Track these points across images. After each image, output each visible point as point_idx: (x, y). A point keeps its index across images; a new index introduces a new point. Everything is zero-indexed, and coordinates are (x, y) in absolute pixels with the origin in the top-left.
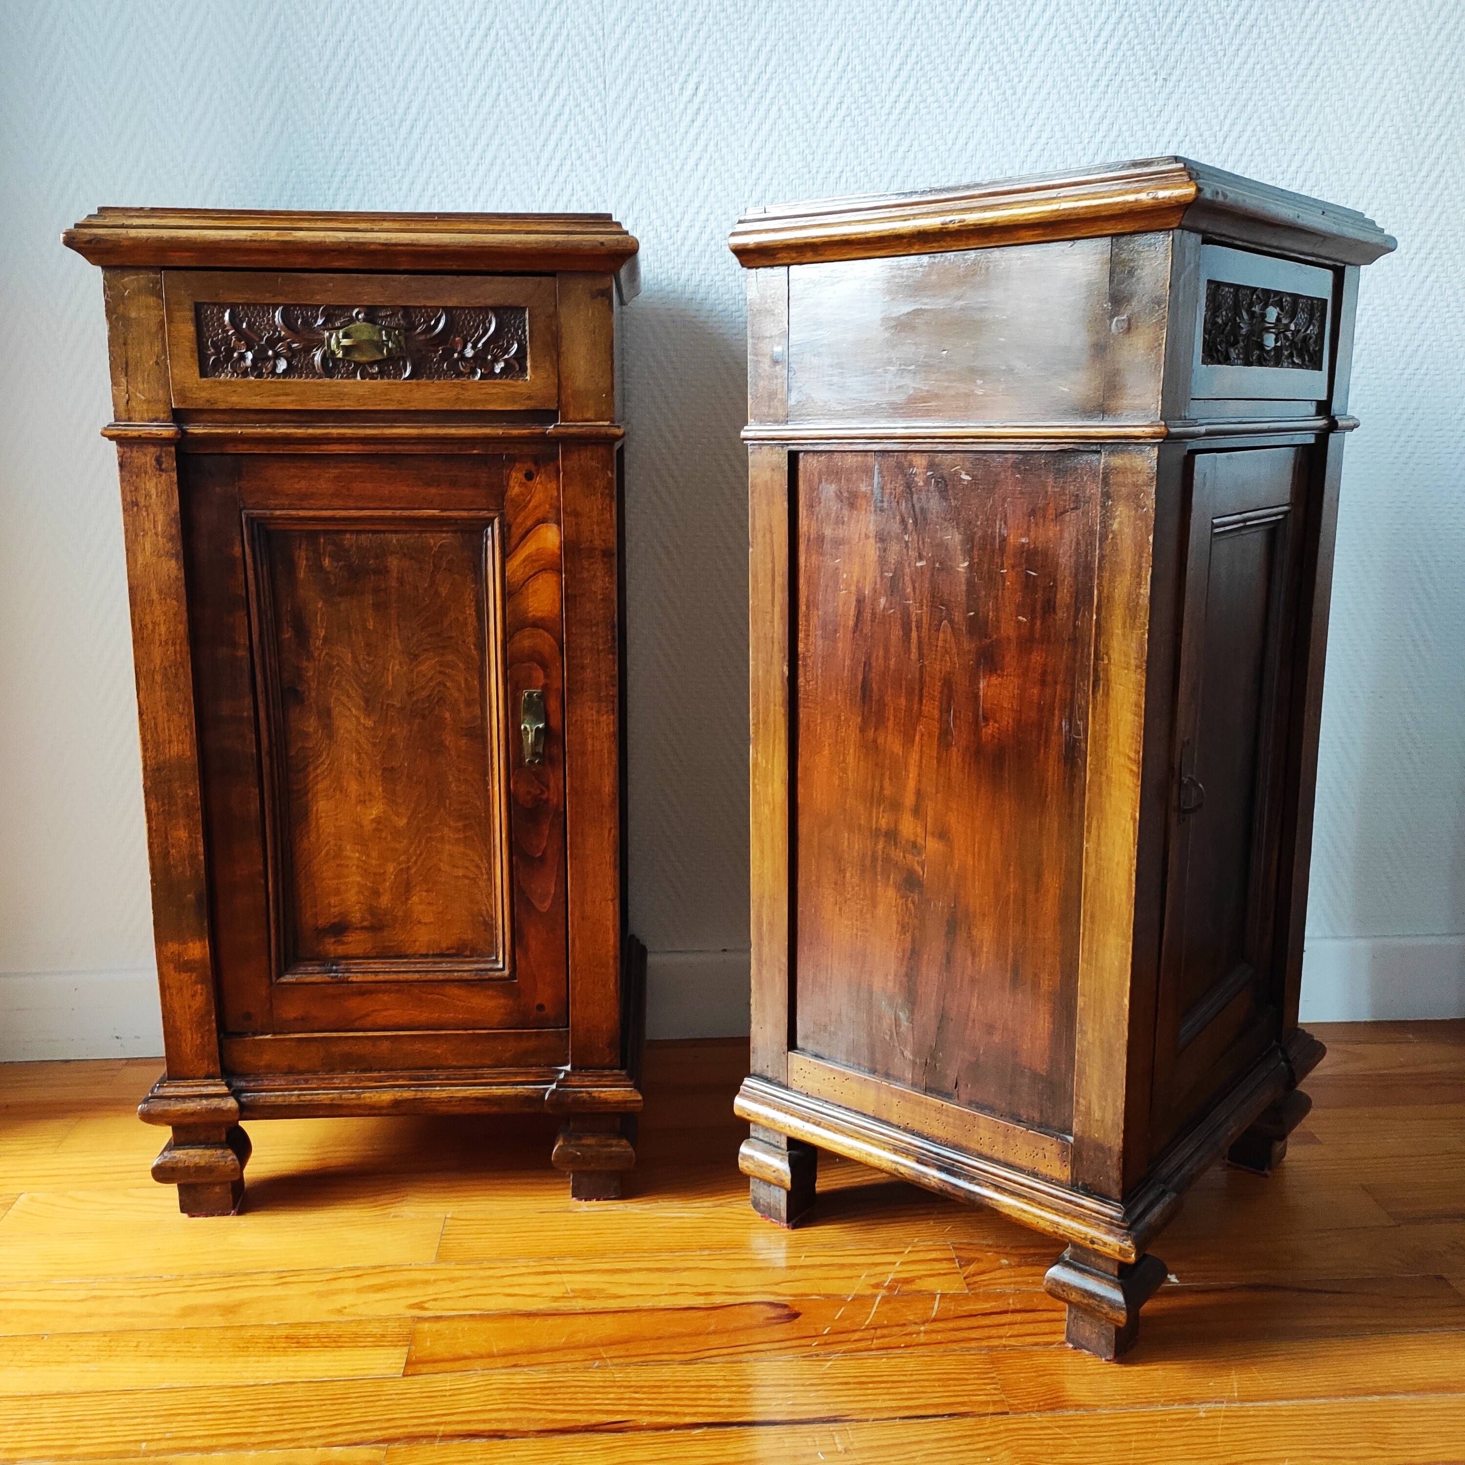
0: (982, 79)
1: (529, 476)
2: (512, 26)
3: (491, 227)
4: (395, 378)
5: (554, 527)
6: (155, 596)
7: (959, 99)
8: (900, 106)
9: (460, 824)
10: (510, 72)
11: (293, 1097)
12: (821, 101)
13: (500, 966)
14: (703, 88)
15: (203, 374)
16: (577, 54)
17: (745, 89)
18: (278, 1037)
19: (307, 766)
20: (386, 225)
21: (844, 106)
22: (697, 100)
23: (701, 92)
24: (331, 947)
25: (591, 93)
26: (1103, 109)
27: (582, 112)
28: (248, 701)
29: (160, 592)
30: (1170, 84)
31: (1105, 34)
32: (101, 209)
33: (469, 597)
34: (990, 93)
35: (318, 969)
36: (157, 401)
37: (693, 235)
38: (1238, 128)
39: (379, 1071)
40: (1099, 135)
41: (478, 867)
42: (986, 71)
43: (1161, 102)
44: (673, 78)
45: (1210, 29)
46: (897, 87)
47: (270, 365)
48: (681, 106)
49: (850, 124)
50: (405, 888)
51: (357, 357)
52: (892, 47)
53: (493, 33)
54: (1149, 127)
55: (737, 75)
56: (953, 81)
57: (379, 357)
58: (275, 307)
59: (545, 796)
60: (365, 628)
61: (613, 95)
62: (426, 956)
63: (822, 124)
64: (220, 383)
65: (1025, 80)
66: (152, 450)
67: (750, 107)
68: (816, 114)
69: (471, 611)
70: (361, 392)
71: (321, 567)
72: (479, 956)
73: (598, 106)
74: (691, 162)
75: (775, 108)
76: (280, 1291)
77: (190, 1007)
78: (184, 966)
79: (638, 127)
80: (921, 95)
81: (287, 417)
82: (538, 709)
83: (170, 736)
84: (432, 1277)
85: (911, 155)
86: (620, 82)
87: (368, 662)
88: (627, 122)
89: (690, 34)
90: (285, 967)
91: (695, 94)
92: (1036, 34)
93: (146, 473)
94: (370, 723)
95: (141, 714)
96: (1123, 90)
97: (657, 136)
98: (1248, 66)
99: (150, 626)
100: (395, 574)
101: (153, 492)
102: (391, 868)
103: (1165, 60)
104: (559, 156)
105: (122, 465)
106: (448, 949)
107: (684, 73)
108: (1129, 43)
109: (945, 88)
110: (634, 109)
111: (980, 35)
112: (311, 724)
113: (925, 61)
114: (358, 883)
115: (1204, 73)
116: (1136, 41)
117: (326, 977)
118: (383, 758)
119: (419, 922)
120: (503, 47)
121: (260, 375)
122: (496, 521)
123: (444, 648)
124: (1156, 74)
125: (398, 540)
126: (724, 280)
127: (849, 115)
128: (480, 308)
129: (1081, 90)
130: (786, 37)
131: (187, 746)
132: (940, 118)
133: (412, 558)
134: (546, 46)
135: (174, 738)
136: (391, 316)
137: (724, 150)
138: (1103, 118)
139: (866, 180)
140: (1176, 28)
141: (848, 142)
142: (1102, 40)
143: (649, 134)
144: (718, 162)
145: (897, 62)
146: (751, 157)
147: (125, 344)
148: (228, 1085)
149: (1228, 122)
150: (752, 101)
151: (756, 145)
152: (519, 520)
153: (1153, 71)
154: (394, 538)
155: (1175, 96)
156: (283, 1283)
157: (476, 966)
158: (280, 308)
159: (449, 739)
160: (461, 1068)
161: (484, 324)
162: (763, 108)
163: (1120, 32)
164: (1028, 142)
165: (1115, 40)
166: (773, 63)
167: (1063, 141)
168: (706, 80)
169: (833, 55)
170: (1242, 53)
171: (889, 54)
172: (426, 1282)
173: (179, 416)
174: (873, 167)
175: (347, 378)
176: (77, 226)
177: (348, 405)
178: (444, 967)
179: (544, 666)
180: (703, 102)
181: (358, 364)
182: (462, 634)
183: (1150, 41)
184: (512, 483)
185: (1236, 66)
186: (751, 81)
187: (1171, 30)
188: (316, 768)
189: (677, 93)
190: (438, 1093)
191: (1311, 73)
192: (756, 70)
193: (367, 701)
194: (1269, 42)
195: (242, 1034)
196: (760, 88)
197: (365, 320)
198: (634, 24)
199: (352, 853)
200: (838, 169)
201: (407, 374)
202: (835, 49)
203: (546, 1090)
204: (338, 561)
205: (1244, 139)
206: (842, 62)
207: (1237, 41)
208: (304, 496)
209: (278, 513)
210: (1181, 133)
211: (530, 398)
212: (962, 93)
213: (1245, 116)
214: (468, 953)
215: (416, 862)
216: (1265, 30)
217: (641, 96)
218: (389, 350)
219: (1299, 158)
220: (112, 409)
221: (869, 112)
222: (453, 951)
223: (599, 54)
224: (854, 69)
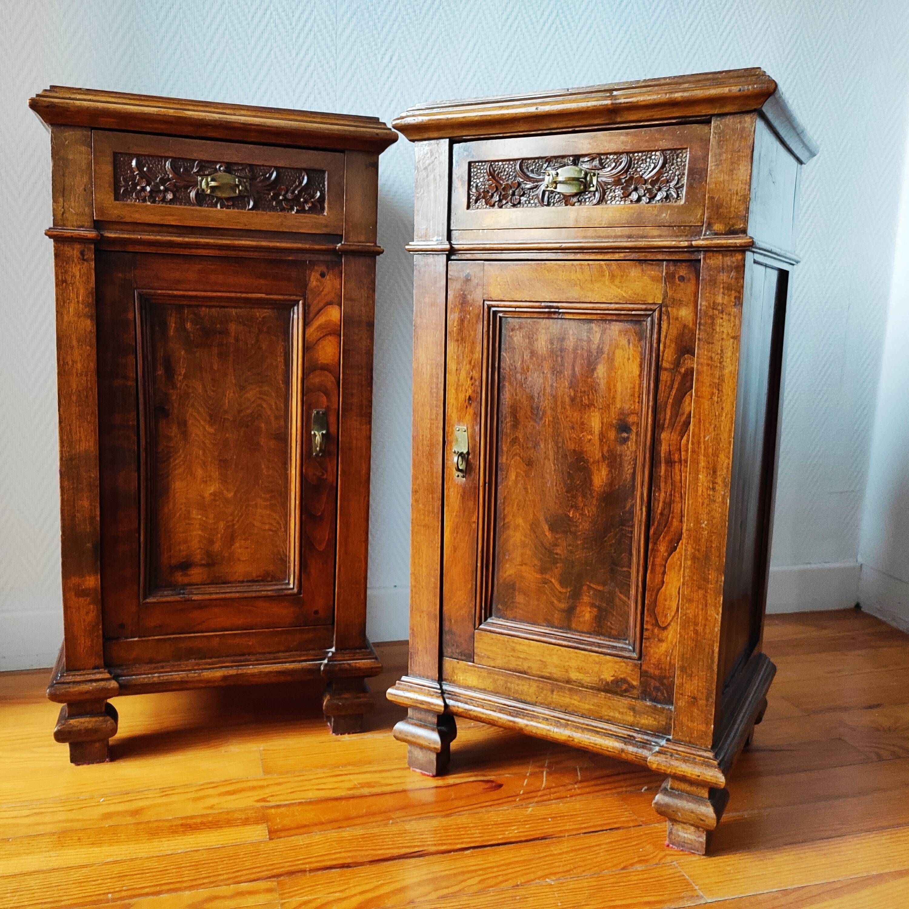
1: (323, 275)
2: (280, 10)
3: (309, 119)
4: (242, 209)
5: (337, 307)
6: (74, 343)
9: (268, 496)
10: (279, 38)
11: (156, 677)
12: (463, 73)
13: (291, 586)
14: (395, 59)
15: (116, 199)
16: (320, 31)
17: (419, 62)
18: (144, 639)
19: (168, 459)
20: (242, 112)
21: (476, 77)
22: (391, 66)
23: (393, 61)
24: (180, 578)
25: (328, 55)
27: (322, 66)
28: (134, 414)
29: (78, 341)
32: (52, 87)
33: (280, 349)
35: (170, 592)
36: (83, 214)
39: (211, 658)
41: (278, 523)
42: (555, 65)
44: (377, 51)
46: (506, 69)
47: (161, 196)
48: (382, 68)
50: (231, 539)
51: (219, 194)
52: (503, 46)
53: (269, 12)
55: (415, 53)
56: (537, 69)
57: (234, 195)
58: (167, 158)
59: (325, 477)
60: (212, 368)
61: (341, 57)
62: (243, 582)
64: (128, 205)
66: (77, 246)
67: (422, 73)
69: (281, 359)
70: (220, 216)
71: (185, 329)
72: (277, 581)
73: (332, 63)
75: (436, 75)
76: (165, 800)
77: (84, 620)
78: (82, 593)
79: (355, 79)
81: (170, 230)
82: (323, 422)
83: (80, 437)
84: (265, 783)
86: (345, 50)
87: (213, 391)
88: (350, 74)
89: (388, 26)
90: (148, 592)
91: (390, 62)
92: (583, 46)
93: (73, 261)
94: (212, 430)
95: (60, 422)
97: (367, 85)
99: (70, 363)
100: (233, 334)
101: (78, 274)
102: (222, 525)
104: (307, 91)
105: (56, 256)
106: (257, 577)
107: (383, 49)
109: (533, 72)
110: (353, 67)
111: (552, 44)
112: (174, 431)
113: (522, 56)
114: (200, 536)
117: (177, 598)
118: (220, 453)
119: (239, 560)
120: (274, 22)
121: (154, 202)
122: (301, 302)
123: (262, 382)
125: (236, 313)
128: (297, 169)
130: (444, 34)
131: (92, 444)
133: (244, 325)
134: (301, 24)
135: (83, 437)
136: (241, 170)
143: (362, 83)
145: (506, 54)
147: (63, 175)
148: (110, 672)
150: (423, 69)
152: (315, 302)
154: (234, 311)
156: (166, 795)
157: (276, 587)
158: (170, 160)
159: (263, 441)
160: (264, 653)
161: (299, 179)
162: (429, 74)
166: (436, 48)
168: (397, 54)
169: (470, 47)
171: (502, 50)
172: (262, 787)
173: (97, 225)
175: (211, 207)
176: (38, 95)
177: (211, 224)
178: (255, 588)
179: (327, 394)
180: (394, 67)
181: (219, 199)
182: (274, 374)
184: (312, 280)
186: (423, 57)
188: (175, 460)
189: (379, 60)
190: (252, 669)
192: (426, 51)
193: (211, 416)
195: (118, 638)
196: (428, 62)
197: (224, 171)
198: (355, 17)
199: (196, 515)
201: (250, 207)
202: (471, 44)
203: (321, 664)
204: (196, 325)
206: (475, 51)
208: (178, 282)
209: (160, 291)
211: (326, 226)
214: (269, 579)
215: (238, 521)
217: (358, 60)
218: (240, 191)
220: (52, 218)
222: (261, 578)
223: (333, 32)
224: (482, 56)
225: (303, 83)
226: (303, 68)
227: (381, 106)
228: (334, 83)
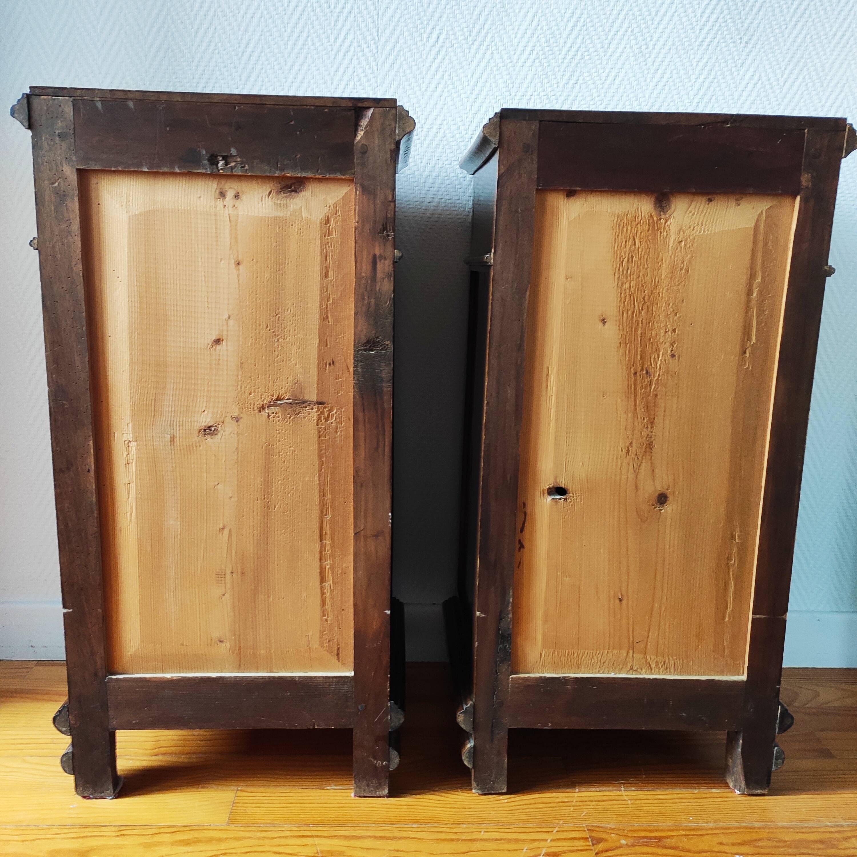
0: (626, 38)
7: (610, 50)
8: (571, 54)
10: (316, 23)
12: (520, 49)
14: (442, 37)
17: (470, 39)
21: (535, 53)
22: (438, 45)
23: (441, 40)
25: (369, 38)
26: (705, 60)
27: (362, 51)
30: (750, 46)
31: (708, 11)
34: (631, 47)
37: (431, 134)
38: (793, 76)
40: (702, 77)
42: (629, 33)
43: (743, 58)
44: (422, 31)
45: (777, 10)
46: (570, 41)
48: (428, 49)
49: (538, 64)
52: (567, 15)
54: (735, 73)
55: (465, 30)
56: (607, 39)
61: (383, 40)
63: (520, 64)
65: (654, 39)
67: (473, 51)
68: (516, 57)
73: (373, 47)
74: (433, 86)
75: (489, 52)
76: (119, 841)
79: (398, 62)
80: (586, 47)
84: (224, 835)
85: (578, 86)
86: (388, 32)
88: (392, 57)
91: (437, 41)
92: (663, 10)
96: (719, 48)
97: (411, 68)
98: (801, 36)
103: (747, 30)
104: (346, 78)
107: (430, 27)
108: (723, 17)
109: (602, 42)
110: (396, 49)
111: (626, 9)
113: (589, 25)
115: (772, 39)
116: (728, 17)
120: (312, 6)
124: (741, 39)
126: (451, 164)
127: (538, 58)
129: (691, 47)
132: (598, 62)
137: (455, 79)
138: (706, 66)
139: (547, 101)
140: (755, 9)
141: (537, 76)
142: (706, 15)
143: (405, 66)
144: (451, 86)
145: (571, 24)
146: (472, 84)
149: (787, 72)
150: (475, 47)
151: (476, 76)
153: (739, 37)
155: (753, 54)
156: (121, 835)
162: (481, 52)
163: (718, 11)
164: (655, 80)
165: (715, 16)
166: (489, 22)
167: (678, 80)
168: (445, 32)
169: (529, 18)
170: (799, 27)
171: (565, 19)
172: (220, 840)
174: (552, 93)
180: (442, 47)
183: (738, 17)
185: (793, 35)
186: (474, 34)
187: (752, 10)
189: (425, 40)
191: (843, 41)
192: (477, 27)
194: (817, 20)
196: (480, 39)
200: (529, 94)
202: (530, 15)
205: (797, 84)
206: (534, 24)
207: (794, 19)
210: (756, 78)
212: (612, 46)
213: (798, 69)
216: (814, 12)
217: (401, 41)
219: (833, 97)
221: (551, 57)
223: (375, 13)
224: (542, 29)
225: (341, 70)
226: (341, 54)
227: (426, 90)
228: (375, 68)
